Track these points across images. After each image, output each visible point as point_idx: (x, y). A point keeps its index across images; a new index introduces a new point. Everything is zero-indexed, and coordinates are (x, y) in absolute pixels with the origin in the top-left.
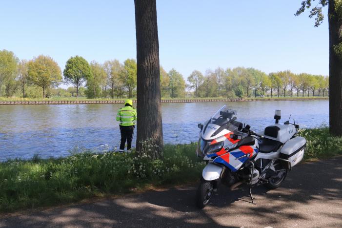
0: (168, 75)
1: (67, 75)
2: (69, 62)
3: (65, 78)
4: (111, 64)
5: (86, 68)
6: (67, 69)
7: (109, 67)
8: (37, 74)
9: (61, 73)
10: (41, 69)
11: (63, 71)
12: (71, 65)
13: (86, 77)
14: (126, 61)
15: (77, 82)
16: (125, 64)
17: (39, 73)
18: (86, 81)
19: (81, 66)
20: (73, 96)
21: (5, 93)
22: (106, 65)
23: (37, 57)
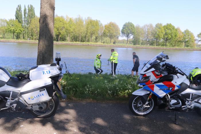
0: (183, 33)
1: (123, 32)
2: (125, 25)
3: (122, 34)
4: (148, 26)
5: (133, 28)
6: (123, 29)
7: (146, 28)
8: (108, 31)
9: (120, 31)
10: (110, 29)
11: (121, 30)
12: (125, 27)
13: (133, 33)
14: (157, 25)
15: (128, 36)
16: (156, 26)
17: (109, 31)
18: (133, 35)
19: (130, 28)
20: (130, 43)
21: (95, 41)
22: (145, 26)
23: (109, 23)
